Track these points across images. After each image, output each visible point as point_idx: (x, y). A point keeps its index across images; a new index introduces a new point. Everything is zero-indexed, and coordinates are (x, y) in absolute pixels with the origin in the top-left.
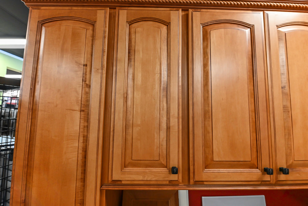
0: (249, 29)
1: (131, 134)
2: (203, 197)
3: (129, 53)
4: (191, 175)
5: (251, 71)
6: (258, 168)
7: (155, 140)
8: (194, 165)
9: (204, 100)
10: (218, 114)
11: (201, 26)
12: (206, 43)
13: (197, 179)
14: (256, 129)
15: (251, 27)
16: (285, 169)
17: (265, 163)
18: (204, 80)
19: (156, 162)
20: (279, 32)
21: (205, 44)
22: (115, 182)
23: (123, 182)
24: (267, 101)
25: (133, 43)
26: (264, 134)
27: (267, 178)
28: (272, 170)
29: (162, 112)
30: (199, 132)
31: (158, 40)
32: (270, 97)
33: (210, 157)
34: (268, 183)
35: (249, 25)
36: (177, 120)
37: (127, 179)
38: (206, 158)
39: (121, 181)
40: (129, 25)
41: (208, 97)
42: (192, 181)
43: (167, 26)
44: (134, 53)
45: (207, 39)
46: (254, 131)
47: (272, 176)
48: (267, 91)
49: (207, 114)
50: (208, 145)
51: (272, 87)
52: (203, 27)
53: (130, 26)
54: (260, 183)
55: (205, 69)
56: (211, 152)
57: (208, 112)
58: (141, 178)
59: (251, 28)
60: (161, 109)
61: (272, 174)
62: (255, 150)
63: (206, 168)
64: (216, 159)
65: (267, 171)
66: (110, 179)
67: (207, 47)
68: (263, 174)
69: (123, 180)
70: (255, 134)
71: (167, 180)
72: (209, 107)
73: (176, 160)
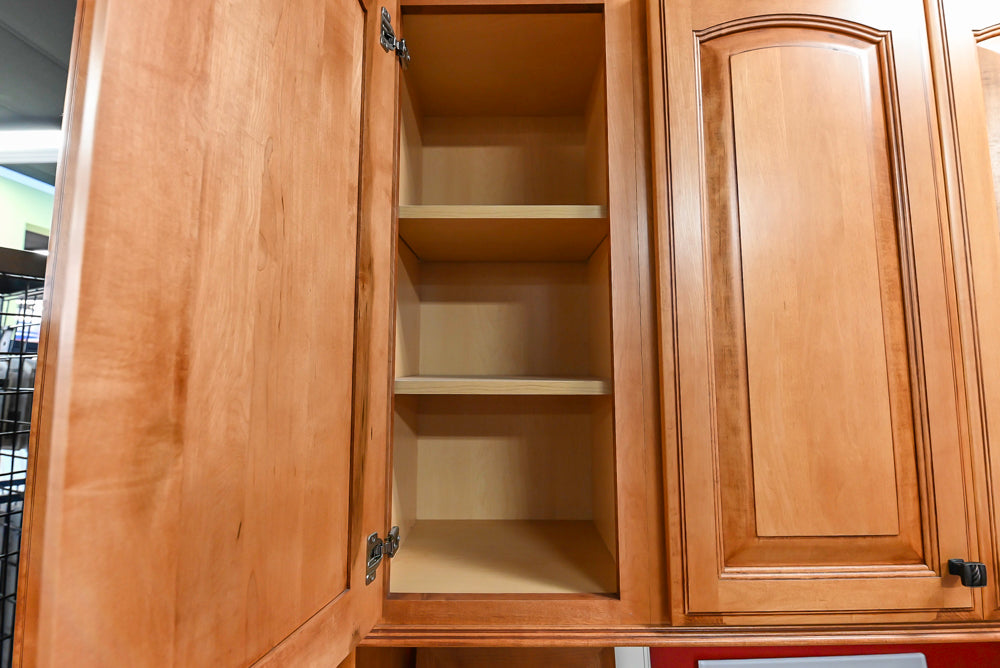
0: (874, 47)
4: (675, 589)
5: (888, 199)
6: (924, 562)
8: (684, 552)
9: (716, 310)
10: (768, 362)
11: (697, 41)
12: (714, 99)
13: (695, 606)
14: (916, 419)
15: (878, 39)
17: (954, 544)
18: (711, 237)
20: (982, 53)
21: (713, 106)
24: (952, 309)
26: (942, 432)
27: (962, 596)
28: (983, 570)
30: (698, 427)
32: (963, 296)
33: (744, 520)
34: (963, 615)
35: (874, 31)
38: (730, 526)
41: (728, 300)
42: (677, 613)
45: (719, 87)
46: (908, 421)
47: (977, 590)
48: (948, 272)
49: (730, 363)
50: (736, 479)
51: (968, 258)
52: (701, 42)
54: (933, 616)
55: (717, 197)
56: (747, 505)
57: (732, 354)
59: (878, 44)
61: (982, 583)
62: (912, 493)
63: (727, 565)
64: (766, 528)
65: (959, 572)
67: (720, 114)
68: (946, 583)
70: (909, 435)
72: (733, 334)
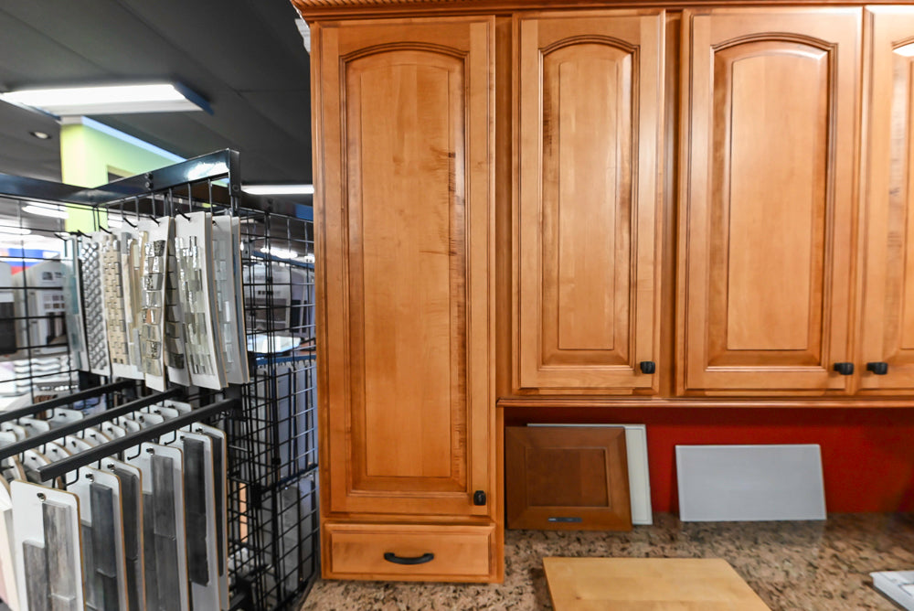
0: (825, 53)
1: (556, 298)
2: (678, 447)
3: (546, 122)
4: (680, 377)
5: (823, 155)
6: (819, 364)
7: (606, 310)
8: (685, 358)
9: (713, 224)
10: (742, 255)
11: (712, 52)
12: (720, 92)
13: (691, 384)
14: (823, 285)
15: (829, 49)
16: (880, 364)
17: (838, 355)
18: (713, 180)
19: (608, 353)
20: (896, 58)
21: (720, 95)
22: (526, 392)
23: (541, 392)
24: (854, 222)
25: (554, 100)
26: (839, 294)
27: (839, 382)
28: (852, 366)
29: (619, 251)
30: (699, 291)
31: (611, 88)
32: (862, 215)
33: (720, 342)
34: (838, 393)
35: (827, 44)
36: (651, 268)
37: (548, 386)
38: (711, 345)
39: (536, 389)
40: (544, 56)
41: (720, 218)
42: (680, 390)
43: (632, 53)
44: (556, 122)
45: (724, 82)
46: (820, 287)
47: (849, 377)
48: (854, 200)
49: (719, 256)
50: (717, 320)
51: (868, 192)
52: (715, 52)
53: (546, 59)
54: (821, 393)
55: (718, 154)
56: (723, 333)
57: (721, 249)
58: (577, 383)
59: (829, 51)
60: (618, 246)
61: (851, 372)
62: (817, 328)
63: (710, 364)
64: (732, 345)
65: (840, 369)
66: (515, 386)
67: (723, 101)
68: (831, 375)
69: (542, 388)
71: (628, 388)
72: (722, 238)
73: (648, 347)
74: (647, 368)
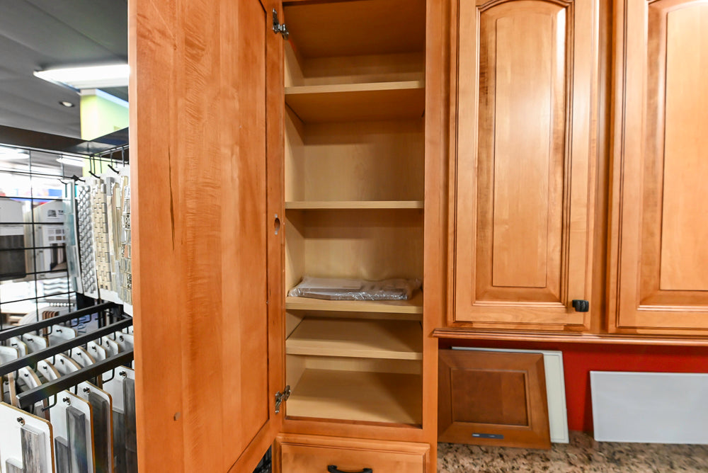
1: (490, 239)
3: (482, 74)
4: (612, 316)
7: (539, 250)
9: (647, 168)
11: (646, 4)
12: (654, 42)
13: (623, 322)
18: (647, 125)
19: (541, 290)
21: (654, 45)
22: (461, 325)
23: (475, 326)
25: (491, 54)
29: (553, 195)
31: (545, 40)
33: (653, 282)
36: (584, 210)
37: (482, 320)
38: (645, 284)
39: (470, 323)
40: (481, 13)
41: (654, 162)
42: (612, 328)
43: (567, 8)
44: (493, 73)
45: (658, 32)
49: (651, 199)
50: (652, 261)
52: (650, 4)
53: (483, 15)
55: (652, 102)
56: (656, 274)
57: (654, 192)
58: (509, 318)
60: (552, 189)
63: (641, 304)
64: (666, 285)
66: (450, 319)
67: (657, 50)
69: (475, 322)
71: (560, 325)
72: (655, 182)
73: (582, 285)
74: (579, 306)
